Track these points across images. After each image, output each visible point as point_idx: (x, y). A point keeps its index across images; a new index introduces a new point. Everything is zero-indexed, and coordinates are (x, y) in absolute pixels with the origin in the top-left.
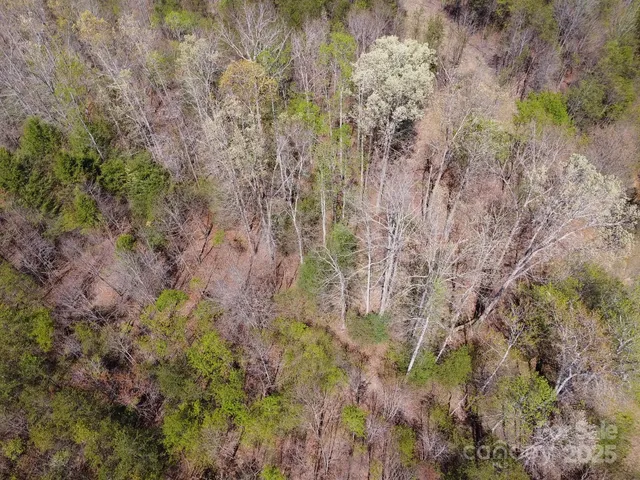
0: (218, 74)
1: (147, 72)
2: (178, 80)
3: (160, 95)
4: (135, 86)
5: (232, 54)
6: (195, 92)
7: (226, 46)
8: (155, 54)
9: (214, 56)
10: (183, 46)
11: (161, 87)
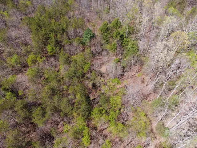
0: (172, 31)
1: (153, 21)
2: (160, 27)
3: (152, 29)
4: (147, 23)
5: (181, 28)
6: (162, 33)
7: (181, 25)
8: (159, 17)
9: (175, 26)
10: (168, 18)
11: (154, 27)
